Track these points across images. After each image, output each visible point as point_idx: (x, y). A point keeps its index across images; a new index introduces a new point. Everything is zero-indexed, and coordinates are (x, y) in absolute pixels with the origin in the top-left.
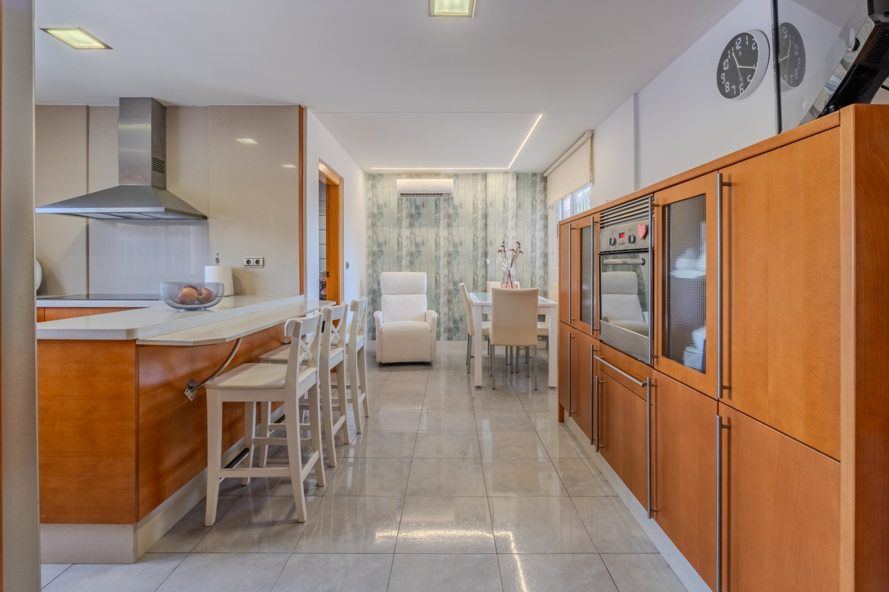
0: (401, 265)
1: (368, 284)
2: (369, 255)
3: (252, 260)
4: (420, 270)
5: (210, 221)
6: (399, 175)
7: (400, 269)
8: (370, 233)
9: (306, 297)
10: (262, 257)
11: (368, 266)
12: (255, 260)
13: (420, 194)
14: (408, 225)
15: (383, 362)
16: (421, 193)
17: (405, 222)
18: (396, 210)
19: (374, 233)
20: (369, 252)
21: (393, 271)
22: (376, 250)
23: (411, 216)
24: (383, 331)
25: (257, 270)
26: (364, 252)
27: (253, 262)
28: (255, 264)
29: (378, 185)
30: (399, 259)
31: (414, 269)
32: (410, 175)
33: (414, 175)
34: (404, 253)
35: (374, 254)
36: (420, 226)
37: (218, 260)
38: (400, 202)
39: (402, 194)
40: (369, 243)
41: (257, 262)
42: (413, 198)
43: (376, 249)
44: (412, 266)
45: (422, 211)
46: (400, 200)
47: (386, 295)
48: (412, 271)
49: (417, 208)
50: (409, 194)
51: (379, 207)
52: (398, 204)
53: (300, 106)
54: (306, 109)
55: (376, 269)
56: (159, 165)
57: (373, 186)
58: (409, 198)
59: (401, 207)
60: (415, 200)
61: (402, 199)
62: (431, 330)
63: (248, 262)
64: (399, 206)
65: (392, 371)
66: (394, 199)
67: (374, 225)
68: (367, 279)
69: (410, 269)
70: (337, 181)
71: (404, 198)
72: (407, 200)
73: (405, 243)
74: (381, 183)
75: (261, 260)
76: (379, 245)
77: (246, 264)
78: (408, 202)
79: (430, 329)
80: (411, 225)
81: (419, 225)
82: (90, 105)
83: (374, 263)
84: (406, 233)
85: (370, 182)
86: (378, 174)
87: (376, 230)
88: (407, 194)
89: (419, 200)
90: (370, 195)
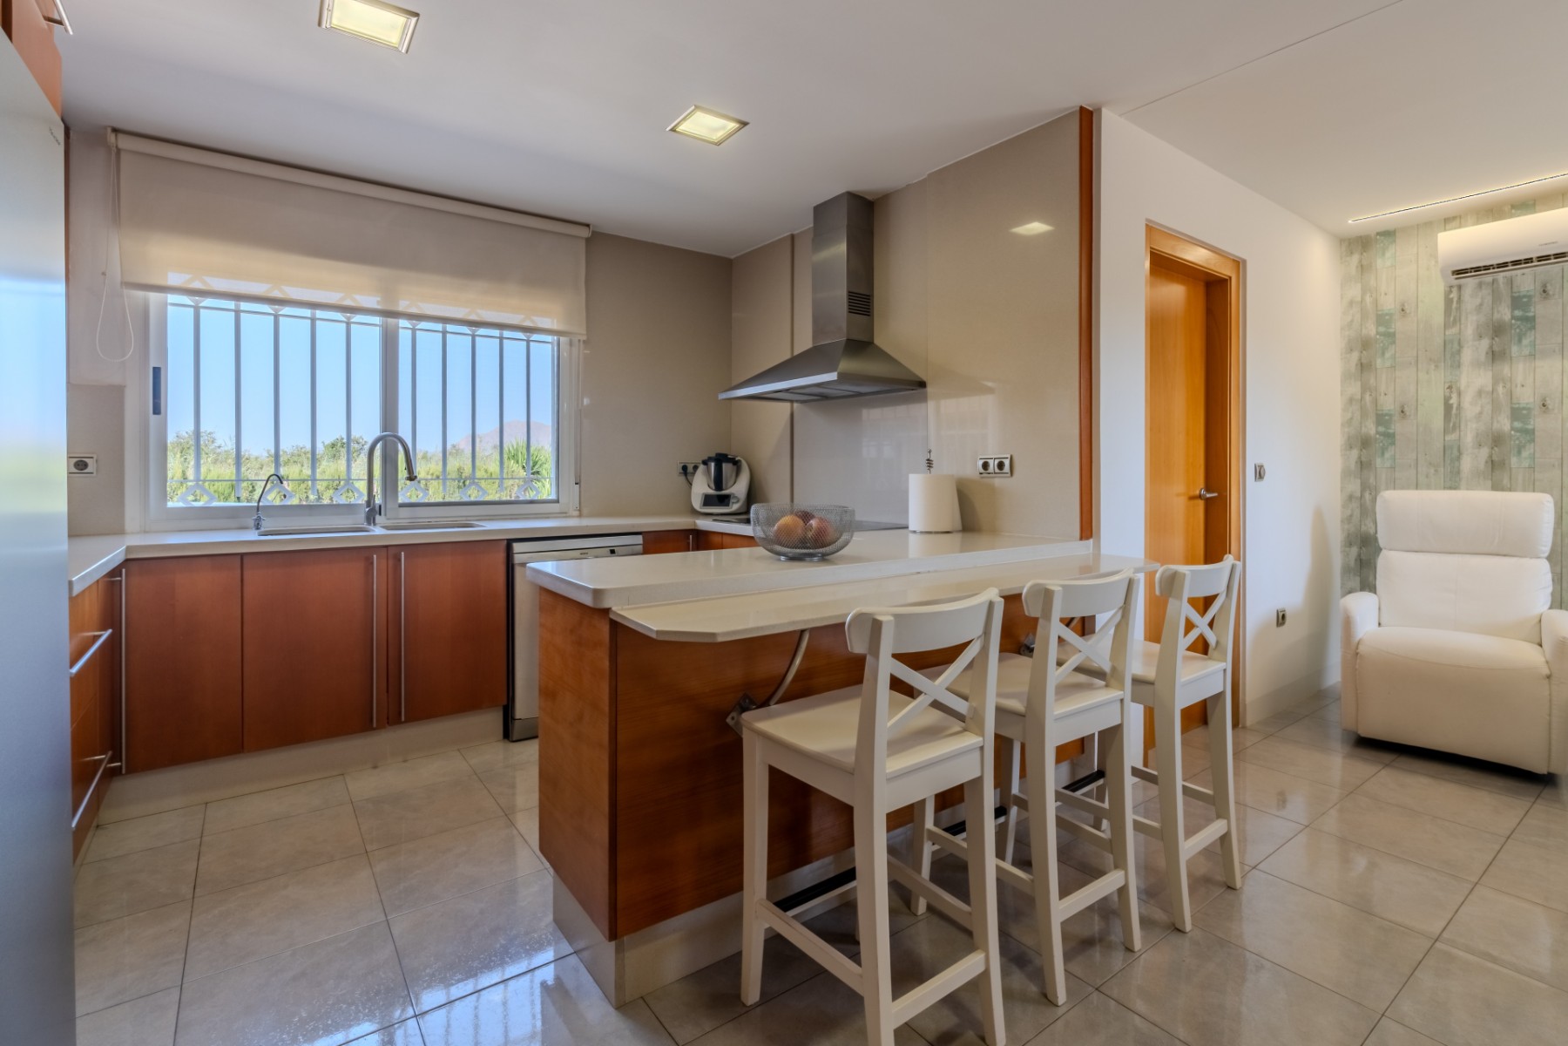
0: (1457, 472)
1: (1348, 520)
2: (1349, 445)
3: (991, 462)
4: (1531, 486)
5: (929, 389)
6: (1451, 220)
7: (1453, 481)
8: (1355, 389)
9: (1097, 546)
10: (1009, 456)
11: (1346, 474)
12: (997, 461)
13: (1528, 261)
14: (1483, 357)
15: (1363, 735)
16: (1534, 255)
17: (1474, 350)
18: (1438, 318)
19: (1365, 388)
20: (1349, 438)
21: (1428, 487)
22: (1372, 432)
23: (1497, 330)
24: (1361, 649)
25: (998, 482)
26: (1337, 438)
27: (993, 465)
28: (997, 470)
29: (1379, 262)
30: (1451, 455)
31: (1506, 481)
32: (1493, 211)
33: (1507, 208)
34: (1469, 438)
35: (1366, 443)
36: (1532, 356)
37: (930, 463)
38: (1454, 295)
39: (1458, 272)
40: (1349, 415)
41: (1001, 466)
42: (1501, 276)
43: (1371, 428)
44: (1496, 473)
45: (1539, 309)
46: (1455, 290)
47: (1392, 552)
48: (1496, 487)
49: (1518, 302)
50: (1487, 268)
51: (1382, 319)
52: (1448, 302)
53: (1082, 108)
54: (1099, 110)
55: (1372, 480)
56: (862, 303)
57: (1363, 268)
58: (1489, 279)
59: (1459, 309)
60: (1511, 282)
61: (1460, 287)
62: (1549, 677)
63: (985, 466)
64: (1452, 307)
65: (1386, 765)
66: (1432, 293)
67: (1364, 367)
68: (1344, 506)
69: (1489, 483)
70: (1225, 270)
71: (1470, 283)
72: (1480, 285)
73: (1470, 407)
74: (1388, 254)
75: (1007, 463)
76: (1382, 419)
77: (982, 471)
78: (1486, 291)
79: (1546, 671)
80: (1496, 356)
81: (1526, 351)
82: (795, 232)
83: (1364, 466)
84: (1474, 379)
85: (1355, 258)
86: (1378, 234)
87: (1372, 381)
88: (1477, 269)
89: (1526, 280)
90: (1355, 291)
